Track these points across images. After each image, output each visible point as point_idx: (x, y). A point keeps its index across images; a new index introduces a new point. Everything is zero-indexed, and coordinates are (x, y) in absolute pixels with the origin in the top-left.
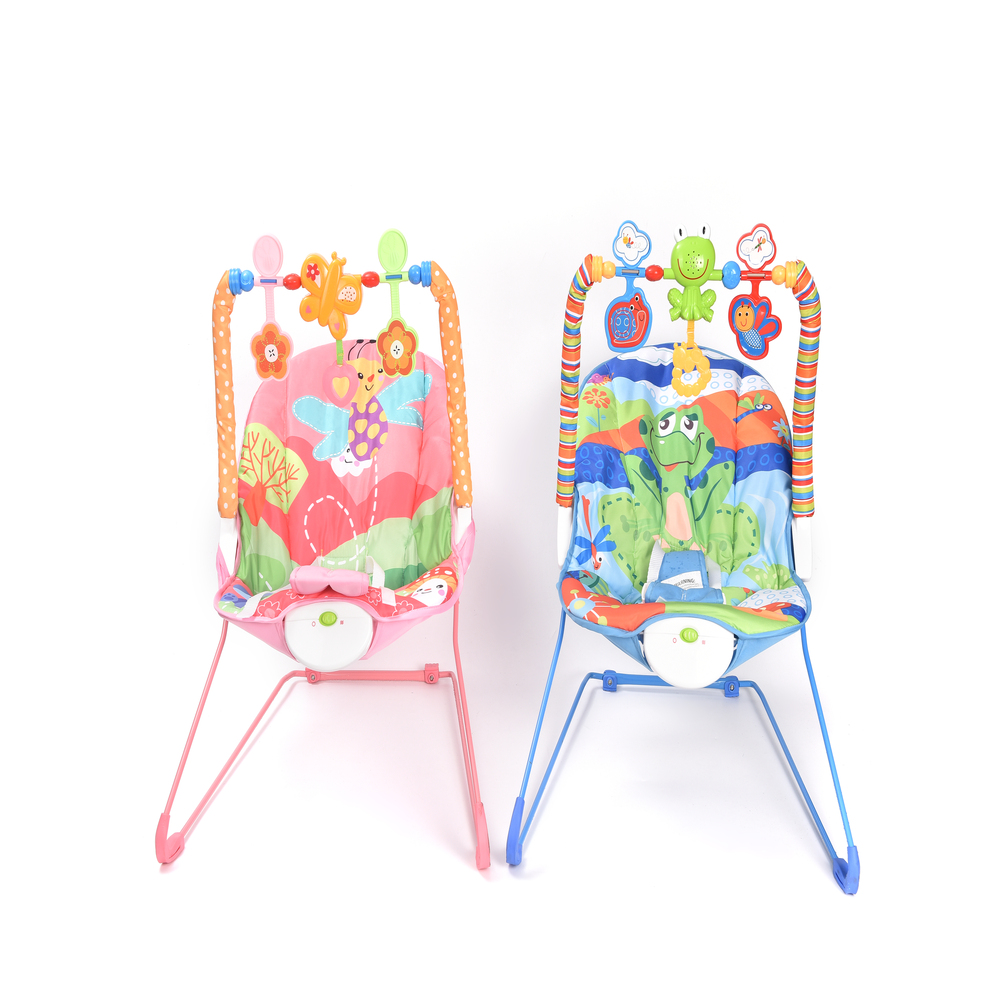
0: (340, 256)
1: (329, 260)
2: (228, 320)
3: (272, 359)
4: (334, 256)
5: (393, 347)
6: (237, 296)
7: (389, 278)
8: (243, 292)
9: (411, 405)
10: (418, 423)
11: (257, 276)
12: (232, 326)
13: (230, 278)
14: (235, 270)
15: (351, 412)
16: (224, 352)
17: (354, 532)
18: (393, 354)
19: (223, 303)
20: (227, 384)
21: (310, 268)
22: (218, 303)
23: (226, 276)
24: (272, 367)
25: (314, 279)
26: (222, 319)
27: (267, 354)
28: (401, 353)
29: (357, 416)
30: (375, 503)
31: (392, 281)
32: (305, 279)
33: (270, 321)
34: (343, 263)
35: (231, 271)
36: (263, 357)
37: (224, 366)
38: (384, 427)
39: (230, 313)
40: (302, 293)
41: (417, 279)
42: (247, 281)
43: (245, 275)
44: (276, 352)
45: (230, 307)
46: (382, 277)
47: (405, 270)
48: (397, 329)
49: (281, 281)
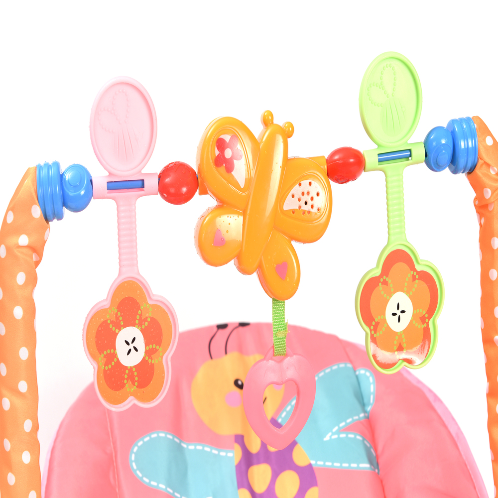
0: (279, 120)
1: (257, 129)
2: (32, 280)
3: (131, 361)
4: (267, 121)
5: (391, 308)
6: (54, 224)
7: (385, 157)
8: (66, 211)
9: (348, 429)
10: (371, 463)
11: (100, 176)
12: (38, 295)
13: (40, 183)
14: (48, 166)
15: (234, 455)
18: (392, 321)
19: (24, 240)
20: (28, 425)
21: (221, 145)
22: (11, 241)
23: (28, 182)
24: (131, 378)
25: (230, 168)
26: (21, 278)
27: (121, 349)
28: (406, 319)
29: (248, 460)
31: (387, 166)
33: (128, 274)
34: (287, 133)
35: (39, 168)
36: (112, 357)
37: (22, 386)
38: (308, 477)
39: (37, 263)
40: (201, 203)
41: (446, 156)
42: (77, 188)
44: (140, 343)
45: (37, 250)
46: (371, 159)
47: (416, 141)
48: (400, 267)
49: (152, 183)
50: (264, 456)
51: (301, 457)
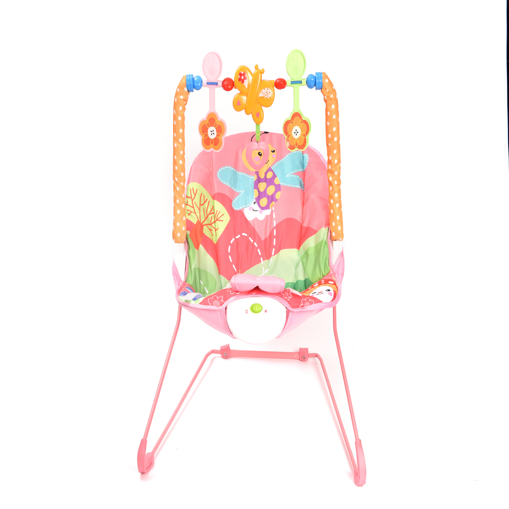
0: (260, 68)
1: (253, 70)
2: (184, 109)
3: (212, 137)
4: (256, 67)
5: (294, 131)
6: (191, 93)
7: (293, 83)
8: (195, 90)
9: (295, 174)
10: (301, 186)
11: (205, 80)
12: (186, 114)
13: (187, 80)
14: (190, 75)
15: (255, 178)
16: (181, 131)
17: (261, 258)
18: (294, 135)
19: (182, 97)
20: (181, 153)
21: (241, 75)
22: (178, 97)
23: (184, 80)
24: (212, 142)
25: (243, 82)
26: (181, 108)
27: (209, 133)
28: (299, 135)
29: (259, 180)
30: (275, 239)
31: (295, 85)
32: (237, 83)
33: (212, 111)
34: (262, 72)
35: (187, 76)
36: (206, 135)
37: (180, 141)
38: (278, 188)
39: (186, 104)
40: (235, 92)
41: (313, 84)
42: (198, 83)
43: (195, 79)
44: (215, 132)
45: (186, 100)
46: (288, 83)
47: (304, 78)
48: (297, 118)
49: (220, 84)
50: (265, 180)
51: (277, 181)
